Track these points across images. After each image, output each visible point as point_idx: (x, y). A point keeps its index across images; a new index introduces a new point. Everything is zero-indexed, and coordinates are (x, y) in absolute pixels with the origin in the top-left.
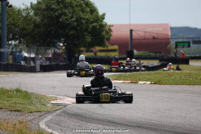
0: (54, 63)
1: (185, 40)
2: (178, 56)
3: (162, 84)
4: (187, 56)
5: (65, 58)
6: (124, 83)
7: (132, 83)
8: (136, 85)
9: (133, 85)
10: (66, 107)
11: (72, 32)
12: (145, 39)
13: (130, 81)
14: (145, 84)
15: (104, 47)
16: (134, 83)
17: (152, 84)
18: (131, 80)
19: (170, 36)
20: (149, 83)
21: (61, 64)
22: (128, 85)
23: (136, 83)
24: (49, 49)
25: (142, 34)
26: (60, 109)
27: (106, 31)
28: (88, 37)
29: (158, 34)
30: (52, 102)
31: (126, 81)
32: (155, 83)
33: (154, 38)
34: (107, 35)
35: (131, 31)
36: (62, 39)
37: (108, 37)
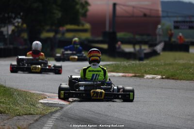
0: (11, 46)
1: (188, 19)
2: (173, 39)
3: (178, 79)
4: (186, 40)
5: (25, 40)
6: (125, 76)
7: (135, 76)
8: (142, 80)
9: (138, 79)
10: (64, 109)
11: (36, 5)
12: (132, 16)
13: (134, 75)
14: (153, 78)
15: (78, 25)
16: (139, 77)
17: (163, 78)
18: (135, 73)
19: (160, 13)
20: (159, 77)
21: (21, 47)
22: (132, 79)
23: (142, 76)
24: (4, 27)
25: (130, 9)
26: (56, 111)
27: (82, 4)
28: (57, 12)
29: (151, 10)
30: (41, 101)
31: (127, 74)
32: (168, 78)
33: (145, 15)
34: (83, 9)
35: (115, 5)
36: (22, 14)
37: (83, 11)
